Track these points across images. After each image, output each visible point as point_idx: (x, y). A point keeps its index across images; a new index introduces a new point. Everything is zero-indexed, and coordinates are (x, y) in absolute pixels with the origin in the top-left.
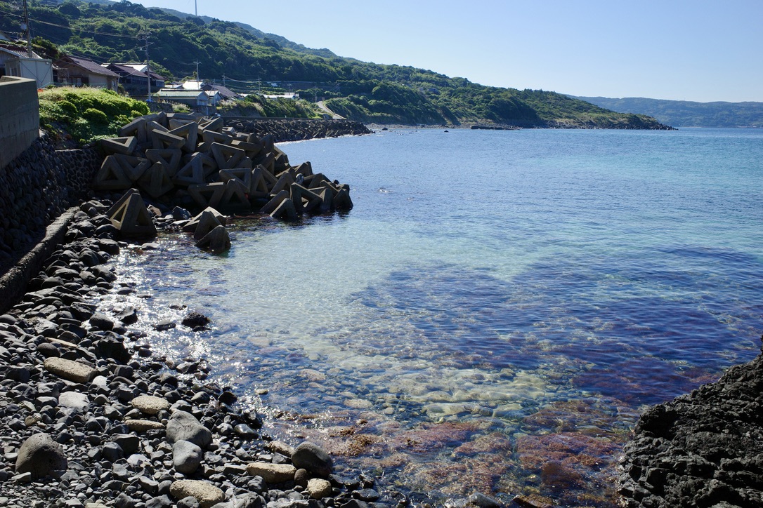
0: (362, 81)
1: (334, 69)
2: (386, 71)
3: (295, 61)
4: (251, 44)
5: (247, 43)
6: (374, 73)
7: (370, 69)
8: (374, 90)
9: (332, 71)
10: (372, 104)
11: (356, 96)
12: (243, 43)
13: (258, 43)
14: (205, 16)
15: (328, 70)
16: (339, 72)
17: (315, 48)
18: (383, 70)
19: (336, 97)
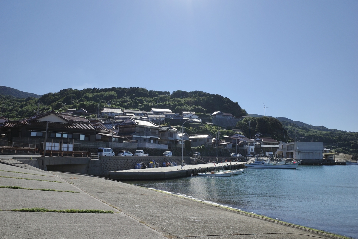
0: (346, 142)
1: (334, 138)
2: (355, 136)
3: (320, 136)
4: (298, 129)
5: (296, 129)
6: (349, 138)
7: (347, 136)
8: (351, 145)
9: (334, 139)
10: (351, 150)
11: (344, 148)
12: (295, 129)
13: (300, 129)
14: (269, 116)
15: (332, 139)
16: (336, 139)
17: (317, 126)
18: (353, 136)
19: (337, 148)
